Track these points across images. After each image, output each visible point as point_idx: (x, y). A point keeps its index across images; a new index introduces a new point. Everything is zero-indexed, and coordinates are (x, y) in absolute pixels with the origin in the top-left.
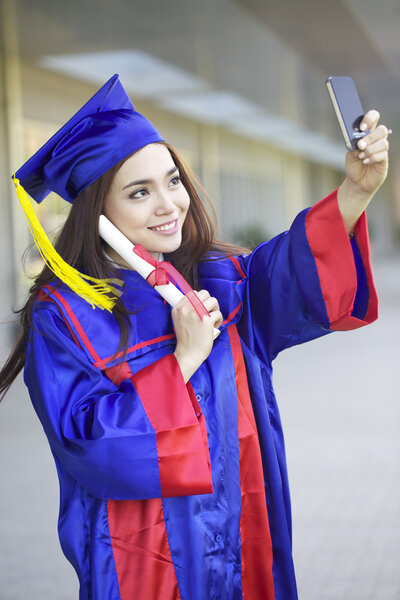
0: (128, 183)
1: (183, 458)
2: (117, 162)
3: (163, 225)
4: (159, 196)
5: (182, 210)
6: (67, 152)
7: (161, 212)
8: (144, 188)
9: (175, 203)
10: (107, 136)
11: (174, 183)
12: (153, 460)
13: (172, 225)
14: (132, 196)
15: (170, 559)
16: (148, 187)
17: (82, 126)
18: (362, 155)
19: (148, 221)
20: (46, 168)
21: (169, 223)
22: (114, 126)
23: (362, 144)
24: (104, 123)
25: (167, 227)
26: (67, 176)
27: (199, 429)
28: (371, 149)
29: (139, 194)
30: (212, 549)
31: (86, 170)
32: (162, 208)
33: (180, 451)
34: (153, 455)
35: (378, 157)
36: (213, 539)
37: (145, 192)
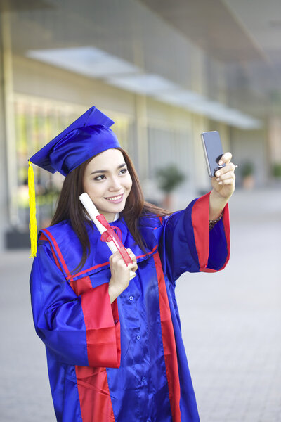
0: (94, 171)
1: (102, 346)
2: (89, 158)
3: (114, 197)
4: (112, 180)
5: (127, 189)
6: (63, 148)
7: (112, 190)
8: (103, 175)
9: (121, 185)
10: (85, 142)
11: (123, 173)
12: (84, 345)
13: (119, 198)
14: (96, 179)
15: (108, 393)
16: (106, 174)
17: (72, 134)
18: (218, 179)
19: (104, 194)
20: (51, 156)
21: (117, 196)
22: (90, 137)
23: (218, 173)
24: (85, 134)
25: (115, 198)
26: (62, 161)
27: (114, 330)
28: (223, 177)
29: (100, 178)
30: (139, 386)
31: (72, 160)
32: (113, 187)
33: (100, 342)
34: (84, 342)
35: (227, 182)
36: (140, 380)
37: (103, 177)
